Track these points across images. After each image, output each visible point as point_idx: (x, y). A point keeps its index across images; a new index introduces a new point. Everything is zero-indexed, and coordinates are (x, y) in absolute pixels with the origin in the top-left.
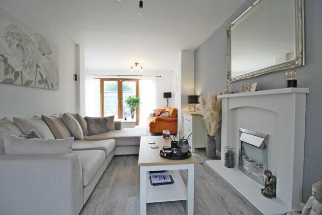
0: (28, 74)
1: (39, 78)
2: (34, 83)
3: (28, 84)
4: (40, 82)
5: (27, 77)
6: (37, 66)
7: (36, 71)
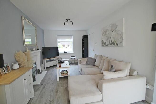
0: (107, 42)
1: (111, 42)
2: (109, 45)
3: (107, 45)
4: (111, 44)
5: (107, 43)
6: (110, 38)
7: (110, 40)
